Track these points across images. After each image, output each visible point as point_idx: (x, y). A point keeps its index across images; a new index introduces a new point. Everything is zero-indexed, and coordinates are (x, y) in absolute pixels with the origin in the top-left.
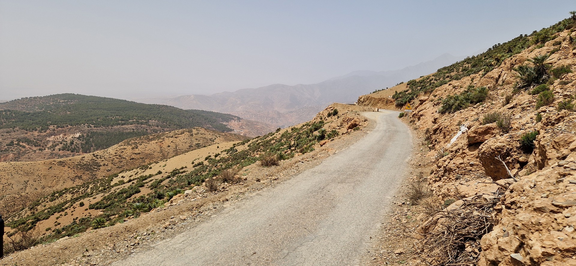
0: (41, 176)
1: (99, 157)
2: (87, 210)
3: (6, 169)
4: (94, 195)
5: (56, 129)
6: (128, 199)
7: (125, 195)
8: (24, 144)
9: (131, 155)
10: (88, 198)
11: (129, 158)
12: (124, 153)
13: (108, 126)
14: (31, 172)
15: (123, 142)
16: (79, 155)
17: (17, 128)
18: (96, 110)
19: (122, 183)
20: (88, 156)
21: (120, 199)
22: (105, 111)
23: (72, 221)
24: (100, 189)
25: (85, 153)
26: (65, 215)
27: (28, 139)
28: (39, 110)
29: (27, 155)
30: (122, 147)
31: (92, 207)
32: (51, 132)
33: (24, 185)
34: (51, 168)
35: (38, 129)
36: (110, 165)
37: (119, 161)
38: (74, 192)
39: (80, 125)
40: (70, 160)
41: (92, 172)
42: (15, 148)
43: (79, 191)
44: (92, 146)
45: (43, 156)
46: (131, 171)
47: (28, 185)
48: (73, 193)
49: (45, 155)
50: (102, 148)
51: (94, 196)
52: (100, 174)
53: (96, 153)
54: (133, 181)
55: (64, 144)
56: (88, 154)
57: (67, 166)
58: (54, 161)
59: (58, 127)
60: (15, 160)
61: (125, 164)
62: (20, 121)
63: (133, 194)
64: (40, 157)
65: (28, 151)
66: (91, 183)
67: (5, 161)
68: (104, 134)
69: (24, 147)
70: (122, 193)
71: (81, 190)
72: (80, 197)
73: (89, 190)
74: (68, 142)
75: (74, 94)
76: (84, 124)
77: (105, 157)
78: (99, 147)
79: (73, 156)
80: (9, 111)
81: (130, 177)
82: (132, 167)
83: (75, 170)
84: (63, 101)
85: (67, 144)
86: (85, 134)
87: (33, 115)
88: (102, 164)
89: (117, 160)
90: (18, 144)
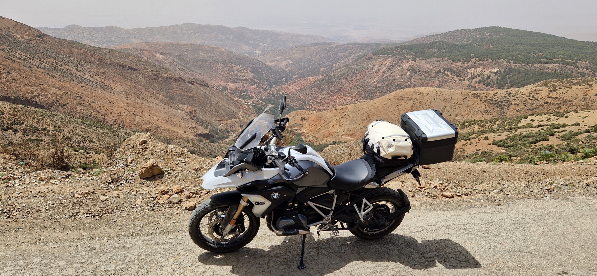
0: (457, 105)
1: (511, 95)
2: (490, 144)
3: (431, 93)
4: (500, 132)
5: (477, 62)
6: (533, 145)
7: (530, 140)
8: (448, 73)
9: (546, 99)
10: (493, 134)
11: (544, 102)
12: (538, 95)
13: (528, 63)
14: (449, 99)
15: (541, 82)
16: (493, 90)
17: (446, 58)
18: (518, 45)
19: (531, 126)
20: (501, 93)
21: (524, 143)
22: (528, 47)
23: (475, 151)
24: (506, 127)
25: (499, 89)
26: (470, 144)
27: (452, 69)
28: (466, 43)
29: (449, 83)
30: (538, 88)
31: (495, 143)
32: (472, 64)
33: (442, 110)
34: (466, 98)
35: (462, 60)
36: (521, 105)
37: (532, 103)
38: (482, 125)
39: (499, 60)
40: (484, 94)
41: (501, 109)
42: (441, 76)
43: (486, 125)
44: (507, 83)
45: (462, 86)
46: (543, 116)
47: (445, 111)
48: (480, 126)
49: (463, 86)
50: (516, 86)
51: (499, 134)
52: (509, 113)
53: (509, 90)
54: (542, 127)
55: (481, 78)
56: (502, 90)
57: (480, 100)
58: (469, 92)
59: (479, 60)
60: (439, 87)
61: (538, 107)
62: (449, 52)
63: (540, 141)
64: (459, 87)
65: (450, 80)
66: (498, 120)
67: (432, 86)
68: (522, 71)
69: (448, 76)
70: (528, 137)
71: (488, 125)
72: (486, 131)
73: (495, 127)
74: (485, 76)
75: (500, 27)
76: (504, 60)
77: (518, 96)
78: (514, 84)
79: (487, 90)
80: (442, 42)
81: (540, 122)
82: (544, 112)
83: (486, 104)
84: (489, 34)
85: (484, 78)
86: (503, 70)
87: (460, 47)
88: (513, 103)
89: (530, 101)
90: (444, 73)
